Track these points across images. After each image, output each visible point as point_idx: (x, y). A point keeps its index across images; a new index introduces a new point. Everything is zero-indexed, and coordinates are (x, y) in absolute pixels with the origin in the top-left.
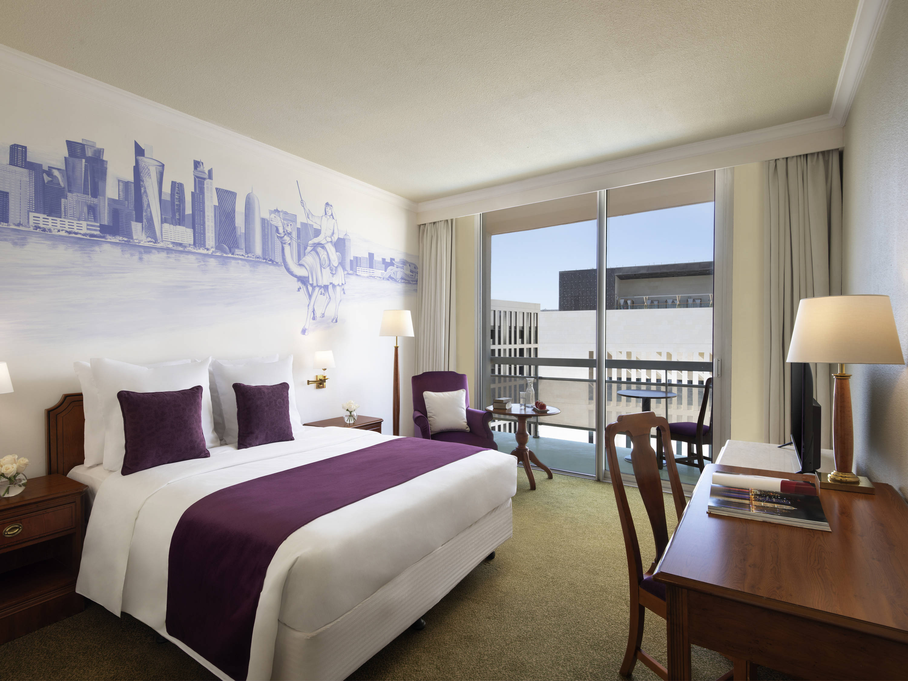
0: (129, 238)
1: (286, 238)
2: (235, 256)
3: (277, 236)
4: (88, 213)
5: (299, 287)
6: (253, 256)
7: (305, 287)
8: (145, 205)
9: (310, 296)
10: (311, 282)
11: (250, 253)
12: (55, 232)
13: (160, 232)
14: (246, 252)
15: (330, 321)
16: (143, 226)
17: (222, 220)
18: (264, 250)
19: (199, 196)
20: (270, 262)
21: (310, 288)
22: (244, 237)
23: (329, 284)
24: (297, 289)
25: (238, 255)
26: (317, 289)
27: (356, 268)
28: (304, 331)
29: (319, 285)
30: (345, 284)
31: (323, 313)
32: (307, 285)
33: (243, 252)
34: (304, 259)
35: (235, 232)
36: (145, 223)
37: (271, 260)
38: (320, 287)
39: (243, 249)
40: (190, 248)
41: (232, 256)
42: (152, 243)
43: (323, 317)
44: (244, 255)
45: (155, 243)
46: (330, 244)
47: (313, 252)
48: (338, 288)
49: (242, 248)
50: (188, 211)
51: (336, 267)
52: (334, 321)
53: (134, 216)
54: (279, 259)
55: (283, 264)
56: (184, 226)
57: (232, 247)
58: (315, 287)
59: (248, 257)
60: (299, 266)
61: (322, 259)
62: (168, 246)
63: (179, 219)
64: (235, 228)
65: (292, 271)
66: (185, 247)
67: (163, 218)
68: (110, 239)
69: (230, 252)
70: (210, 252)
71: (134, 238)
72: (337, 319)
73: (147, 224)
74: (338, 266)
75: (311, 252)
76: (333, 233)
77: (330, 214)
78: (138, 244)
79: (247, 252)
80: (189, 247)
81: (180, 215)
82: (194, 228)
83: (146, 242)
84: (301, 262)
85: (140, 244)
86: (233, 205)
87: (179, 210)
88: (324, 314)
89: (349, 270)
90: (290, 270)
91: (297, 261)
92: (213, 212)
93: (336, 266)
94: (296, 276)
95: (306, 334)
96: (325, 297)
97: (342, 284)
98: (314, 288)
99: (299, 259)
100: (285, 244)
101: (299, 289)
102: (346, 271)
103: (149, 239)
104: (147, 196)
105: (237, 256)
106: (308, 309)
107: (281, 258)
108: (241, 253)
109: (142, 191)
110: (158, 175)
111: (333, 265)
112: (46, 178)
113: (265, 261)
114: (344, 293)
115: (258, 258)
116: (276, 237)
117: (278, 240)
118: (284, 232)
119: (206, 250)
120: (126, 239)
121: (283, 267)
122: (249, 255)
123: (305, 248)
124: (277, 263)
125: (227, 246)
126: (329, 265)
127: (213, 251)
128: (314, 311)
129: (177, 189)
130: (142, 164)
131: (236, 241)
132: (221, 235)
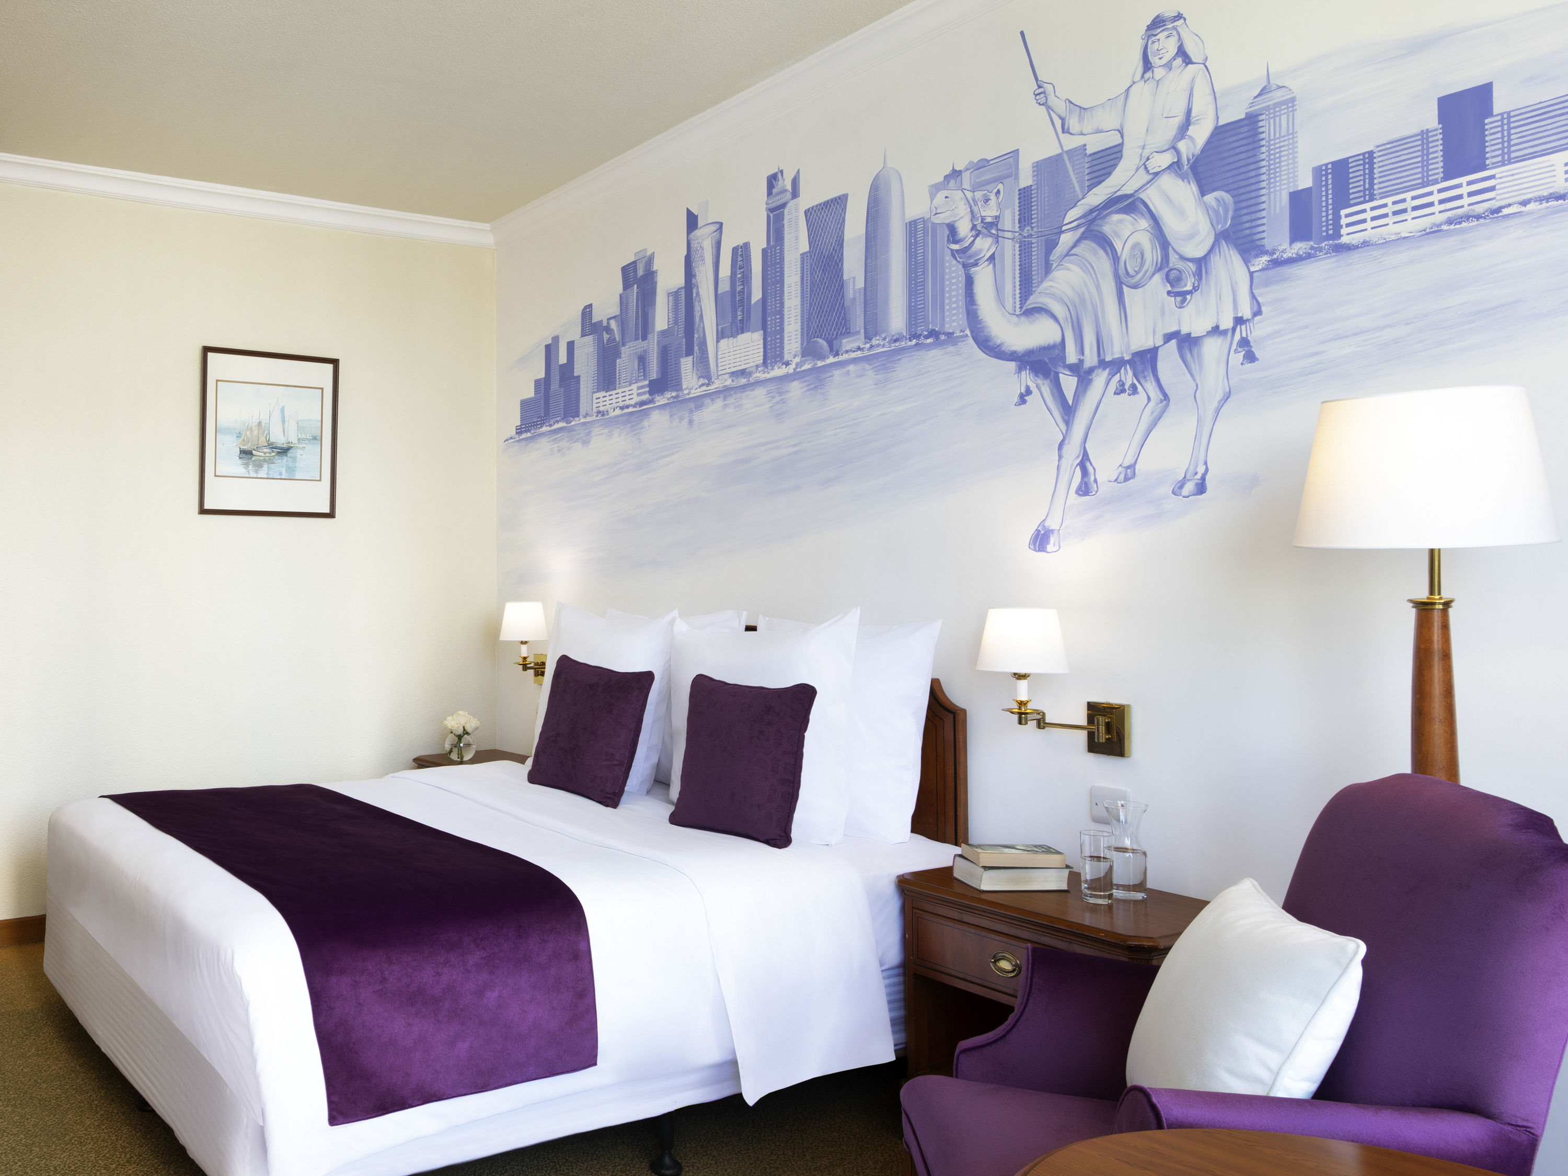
0: (677, 391)
1: (984, 245)
2: (841, 358)
4: (639, 369)
5: (1023, 390)
6: (884, 339)
8: (697, 319)
9: (1068, 411)
10: (1072, 357)
11: (876, 335)
12: (612, 414)
13: (715, 359)
16: (693, 361)
17: (816, 281)
18: (914, 313)
19: (775, 249)
20: (929, 341)
21: (1069, 383)
22: (862, 301)
24: (1016, 399)
25: (847, 352)
26: (1100, 379)
27: (1337, 218)
28: (1041, 540)
29: (1108, 359)
30: (1257, 313)
31: (1126, 464)
32: (1057, 374)
33: (859, 340)
34: (1046, 284)
36: (697, 353)
37: (933, 334)
38: (1116, 365)
39: (858, 333)
40: (758, 375)
41: (836, 359)
42: (704, 388)
43: (1126, 479)
44: (861, 347)
45: (708, 385)
46: (1169, 182)
48: (1212, 349)
49: (858, 329)
50: (757, 295)
51: (1201, 264)
52: (1189, 487)
53: (684, 347)
54: (955, 321)
56: (748, 331)
57: (836, 338)
58: (1091, 370)
59: (872, 346)
60: (1023, 318)
61: (1124, 254)
62: (726, 384)
63: (742, 321)
64: (842, 286)
65: (999, 342)
66: (750, 374)
67: (720, 329)
68: (661, 400)
69: (831, 350)
71: (684, 387)
72: (1203, 478)
73: (699, 353)
74: (1211, 251)
75: (1074, 251)
76: (1187, 122)
79: (868, 338)
80: (756, 372)
81: (743, 311)
83: (697, 389)
84: (1034, 300)
87: (742, 301)
88: (1132, 467)
89: (1286, 245)
92: (799, 272)
93: (1200, 253)
94: (1012, 356)
95: (1050, 548)
96: (1141, 396)
97: (1239, 321)
98: (1084, 376)
99: (1027, 290)
100: (976, 264)
101: (1022, 399)
103: (702, 381)
104: (700, 301)
105: (845, 357)
106: (1060, 457)
108: (855, 345)
109: (694, 295)
110: (714, 249)
111: (1182, 258)
112: (606, 336)
113: (914, 341)
114: (1250, 357)
115: (896, 341)
117: (954, 262)
119: (784, 366)
120: (674, 394)
122: (874, 342)
124: (949, 335)
125: (824, 339)
126: (1163, 265)
127: (797, 364)
128: (1084, 463)
129: (740, 259)
130: (695, 245)
131: (844, 318)
132: (814, 317)
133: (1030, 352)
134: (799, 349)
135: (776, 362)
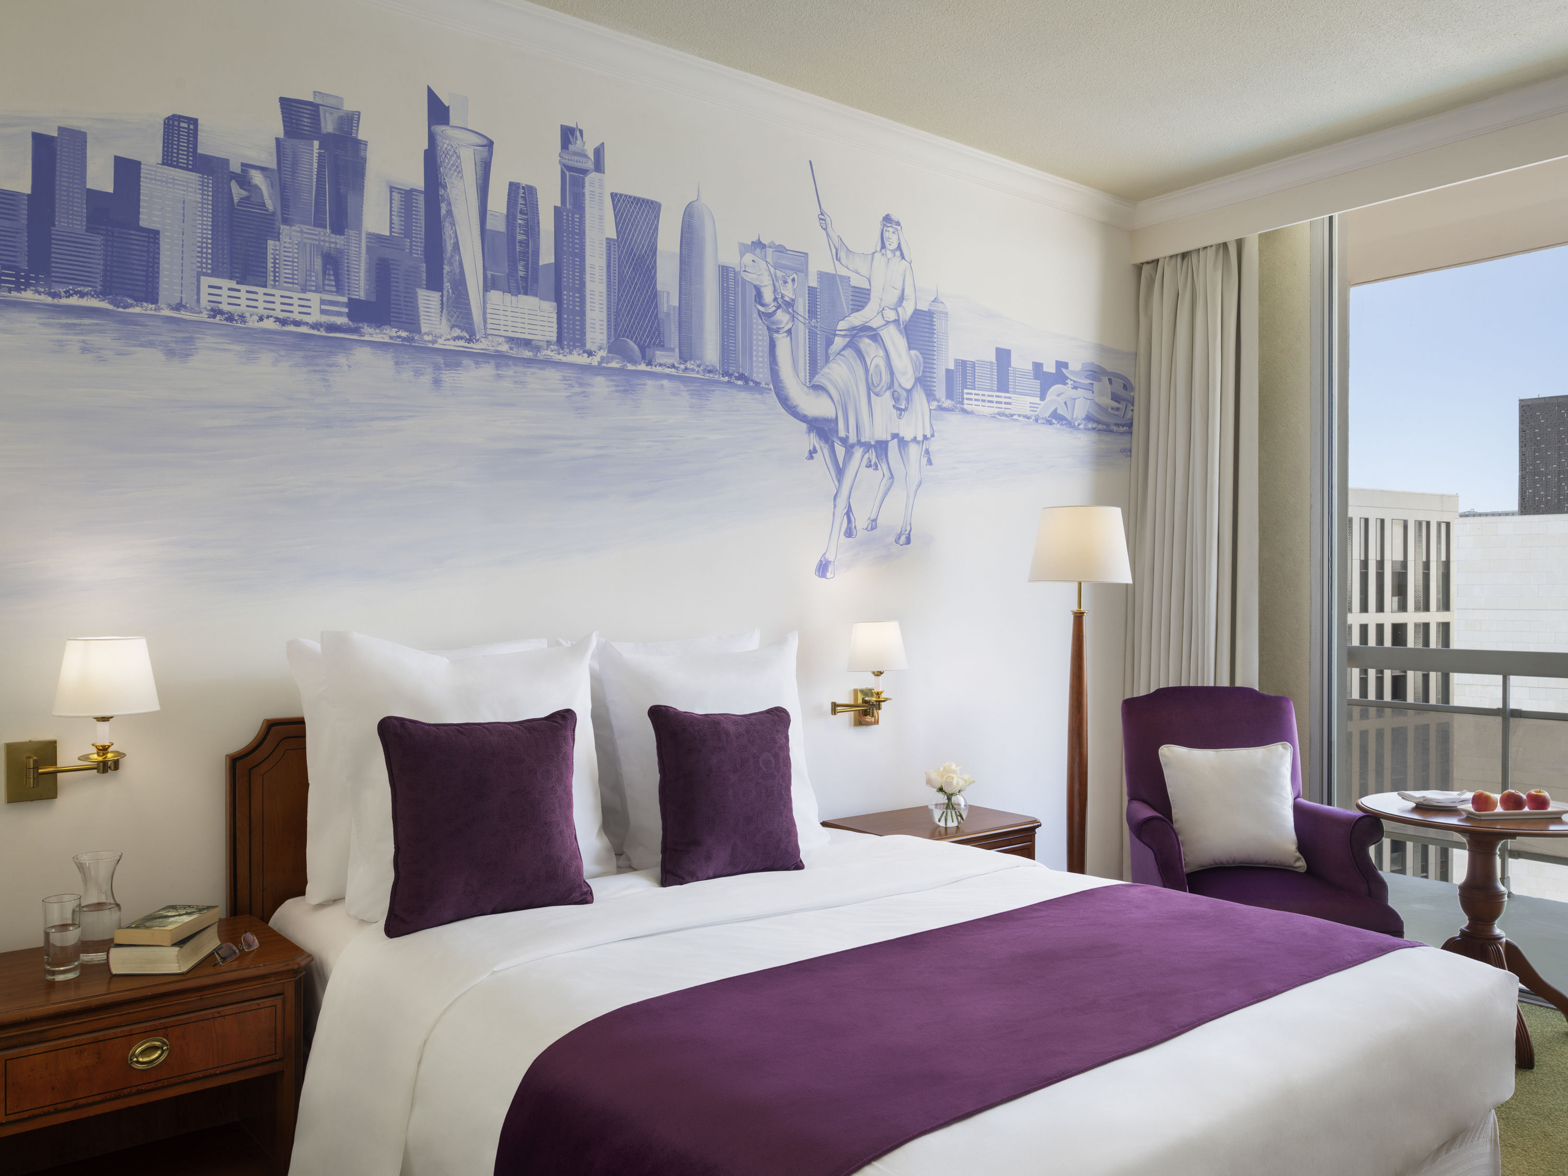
0: (411, 332)
1: (782, 317)
2: (654, 369)
3: (759, 311)
4: (324, 273)
5: (812, 448)
6: (699, 366)
7: (827, 446)
8: (449, 247)
9: (840, 472)
10: (842, 434)
11: (691, 359)
12: (253, 323)
13: (481, 312)
14: (680, 358)
15: (892, 539)
16: (442, 300)
17: (626, 277)
18: (726, 351)
19: (573, 215)
20: (740, 382)
21: (840, 450)
22: (677, 319)
23: (889, 439)
24: (807, 454)
25: (661, 365)
26: (858, 452)
27: (963, 393)
28: (823, 568)
29: (863, 440)
30: (933, 436)
31: (872, 518)
32: (833, 442)
33: (674, 358)
34: (826, 370)
35: (656, 307)
36: (448, 292)
37: (741, 377)
38: (867, 446)
39: (673, 350)
40: (549, 352)
41: (648, 369)
42: (462, 343)
43: (872, 529)
44: (676, 365)
45: (469, 341)
46: (892, 329)
47: (849, 353)
48: (914, 450)
49: (672, 346)
50: (547, 256)
51: (909, 392)
52: (903, 539)
53: (424, 274)
54: (761, 374)
55: (771, 386)
56: (536, 295)
57: (649, 346)
58: (852, 446)
59: (686, 369)
60: (811, 391)
61: (872, 369)
62: (499, 348)
63: (525, 279)
64: (655, 296)
65: (795, 404)
66: (538, 349)
67: (489, 276)
68: (371, 334)
69: (644, 357)
70: (595, 361)
71: (424, 329)
72: (909, 534)
73: (453, 293)
74: (913, 387)
75: (843, 353)
76: (902, 298)
77: (895, 246)
78: (430, 345)
79: (683, 358)
80: (547, 349)
81: (526, 267)
82: (558, 299)
83: (448, 340)
84: (819, 379)
85: (436, 346)
86: (653, 234)
87: (525, 254)
88: (875, 520)
89: (943, 399)
90: (789, 403)
91: (808, 377)
92: (604, 256)
93: (908, 387)
94: (803, 418)
95: (829, 575)
96: (880, 472)
97: (925, 437)
98: (849, 449)
99: (814, 370)
100: (777, 331)
101: (812, 454)
102: (935, 399)
103: (457, 332)
104: (453, 224)
105: (658, 369)
106: (835, 506)
107: (767, 371)
108: (670, 361)
109: (443, 212)
110: (479, 169)
111: (900, 385)
112: (237, 192)
113: (726, 379)
114: (930, 462)
115: (710, 372)
116: (755, 315)
117: (760, 321)
118: (775, 299)
119: (586, 355)
120: (404, 334)
121: (773, 394)
122: (689, 365)
123: (829, 342)
124: (757, 384)
125: (635, 342)
126: (891, 386)
127: (602, 358)
128: (849, 512)
129: (521, 201)
130: (443, 145)
131: (658, 329)
132: (623, 315)
133: (816, 420)
134: (605, 342)
135: (575, 347)
